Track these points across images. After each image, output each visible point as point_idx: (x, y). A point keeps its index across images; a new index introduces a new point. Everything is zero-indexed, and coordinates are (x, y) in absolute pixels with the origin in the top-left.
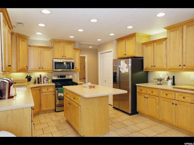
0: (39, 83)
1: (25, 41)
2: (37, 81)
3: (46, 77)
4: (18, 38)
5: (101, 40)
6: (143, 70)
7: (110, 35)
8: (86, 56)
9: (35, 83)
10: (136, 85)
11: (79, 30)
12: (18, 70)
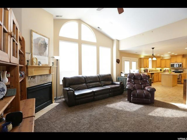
1: (160, 58)
2: (164, 71)
4: (157, 58)
12: (157, 67)
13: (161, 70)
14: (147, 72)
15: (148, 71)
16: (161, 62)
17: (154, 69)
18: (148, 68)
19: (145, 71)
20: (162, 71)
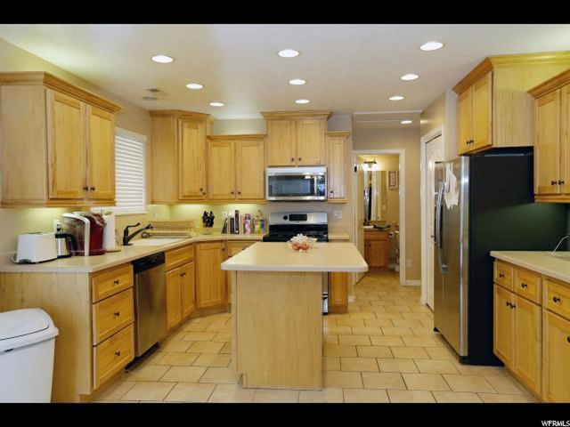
0: (232, 232)
1: (199, 126)
2: (229, 227)
3: (249, 218)
4: (180, 122)
5: (402, 98)
6: (533, 201)
7: (403, 78)
8: (402, 152)
9: (224, 231)
10: (493, 254)
11: (292, 82)
12: (181, 198)
13: (208, 220)
14: (97, 248)
15: (111, 239)
16: (207, 155)
17: (162, 213)
18: (110, 201)
19: (72, 241)
20: (218, 225)
